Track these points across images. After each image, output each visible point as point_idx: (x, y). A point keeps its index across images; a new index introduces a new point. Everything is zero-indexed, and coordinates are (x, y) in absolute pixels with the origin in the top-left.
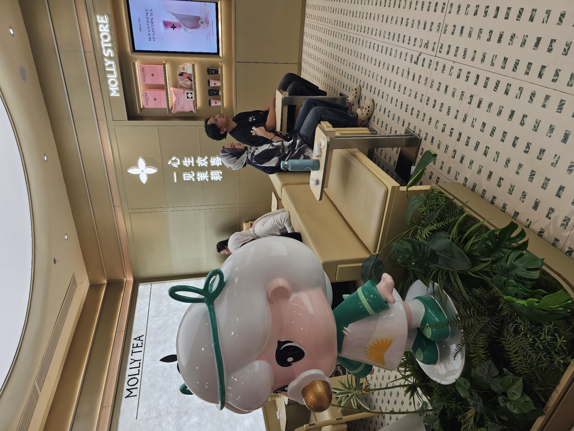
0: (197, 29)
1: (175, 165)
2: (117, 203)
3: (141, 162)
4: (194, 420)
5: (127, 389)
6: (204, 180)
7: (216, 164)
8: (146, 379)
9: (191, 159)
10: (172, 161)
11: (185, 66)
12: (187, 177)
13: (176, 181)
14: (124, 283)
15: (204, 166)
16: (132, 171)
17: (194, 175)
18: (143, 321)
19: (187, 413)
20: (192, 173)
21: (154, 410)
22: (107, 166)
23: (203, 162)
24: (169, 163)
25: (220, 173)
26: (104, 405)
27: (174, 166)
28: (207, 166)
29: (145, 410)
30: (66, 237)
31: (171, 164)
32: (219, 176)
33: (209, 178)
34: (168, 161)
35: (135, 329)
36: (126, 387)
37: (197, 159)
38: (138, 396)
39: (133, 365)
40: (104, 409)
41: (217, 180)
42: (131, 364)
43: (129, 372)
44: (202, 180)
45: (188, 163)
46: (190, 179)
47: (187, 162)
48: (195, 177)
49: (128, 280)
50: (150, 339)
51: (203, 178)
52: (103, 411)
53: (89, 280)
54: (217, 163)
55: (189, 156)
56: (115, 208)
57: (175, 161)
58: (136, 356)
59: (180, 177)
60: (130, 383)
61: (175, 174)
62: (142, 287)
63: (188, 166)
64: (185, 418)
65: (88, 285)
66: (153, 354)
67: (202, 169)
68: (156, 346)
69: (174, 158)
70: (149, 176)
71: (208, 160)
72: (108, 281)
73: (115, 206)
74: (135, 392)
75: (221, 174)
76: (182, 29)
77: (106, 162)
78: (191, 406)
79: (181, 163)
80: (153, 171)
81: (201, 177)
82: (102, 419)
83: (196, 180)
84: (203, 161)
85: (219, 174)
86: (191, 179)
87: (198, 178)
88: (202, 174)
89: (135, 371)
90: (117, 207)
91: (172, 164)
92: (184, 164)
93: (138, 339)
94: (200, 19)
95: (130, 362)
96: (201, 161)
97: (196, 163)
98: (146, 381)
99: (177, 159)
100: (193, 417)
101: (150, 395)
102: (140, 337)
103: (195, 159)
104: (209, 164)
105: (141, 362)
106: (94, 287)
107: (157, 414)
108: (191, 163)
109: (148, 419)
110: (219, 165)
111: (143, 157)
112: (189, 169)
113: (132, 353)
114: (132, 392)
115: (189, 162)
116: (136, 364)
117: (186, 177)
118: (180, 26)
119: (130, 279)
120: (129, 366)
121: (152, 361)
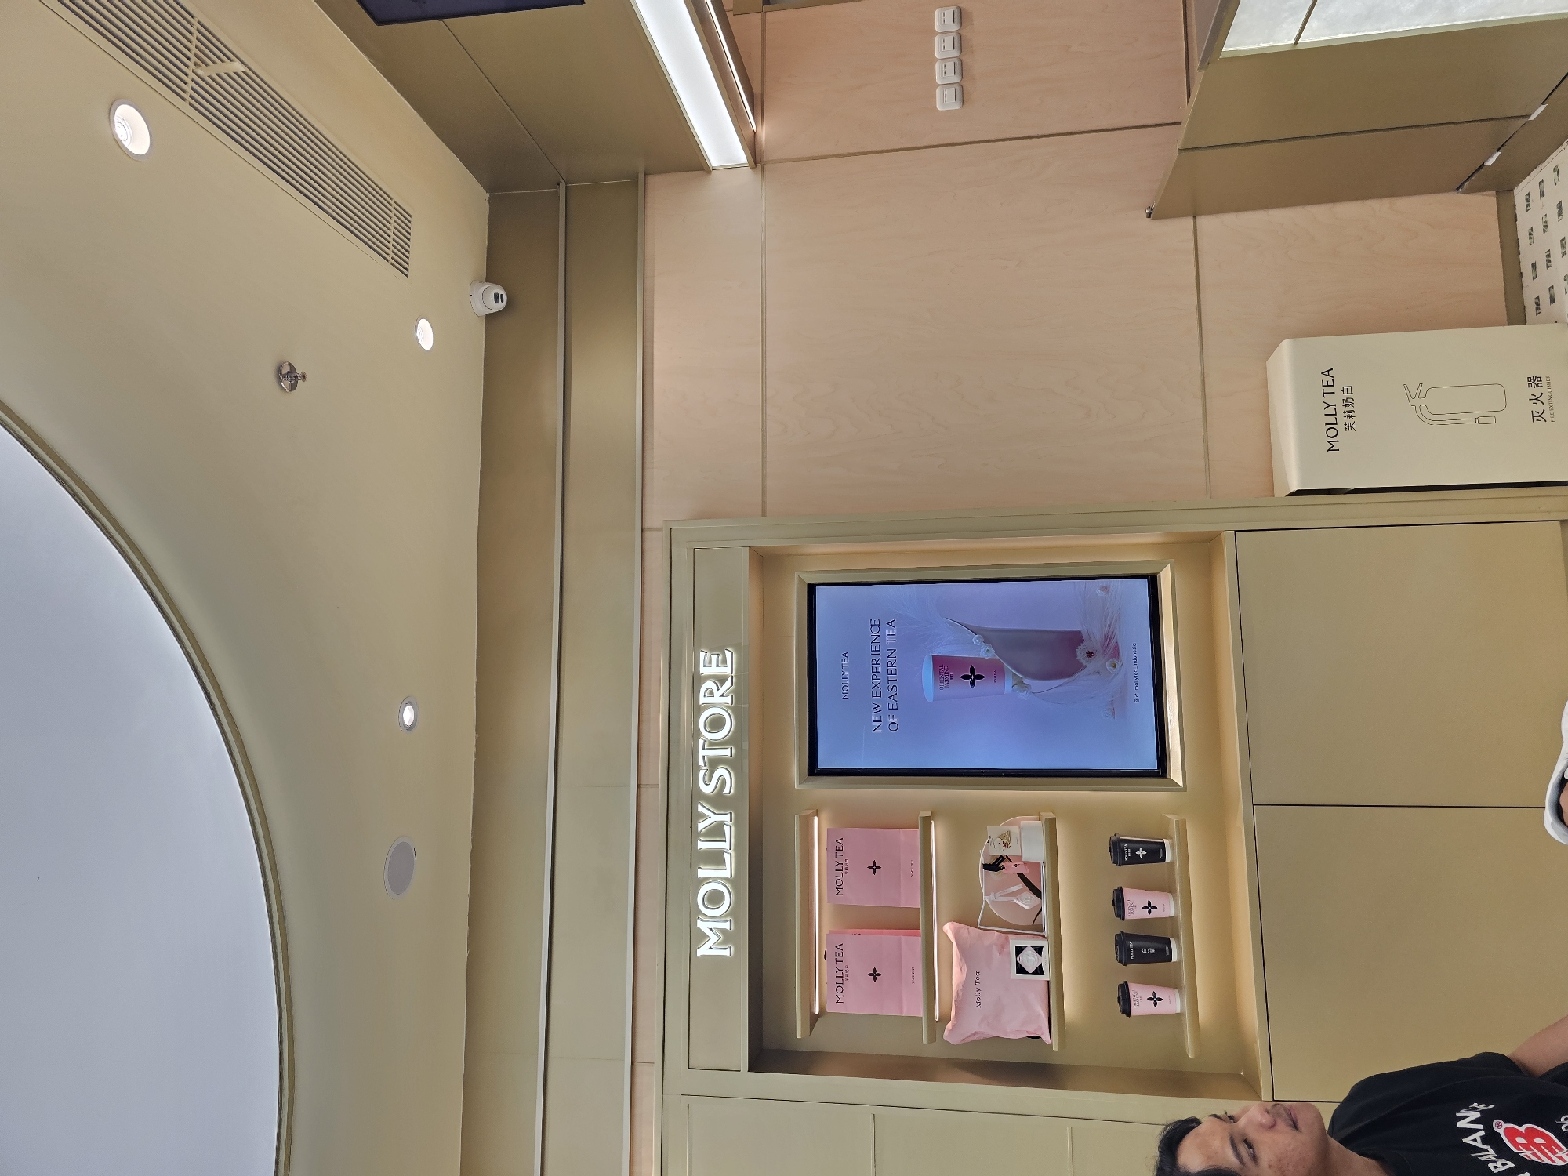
0: (1070, 679)
11: (1014, 830)
76: (1008, 685)
94: (1082, 640)
118: (997, 671)
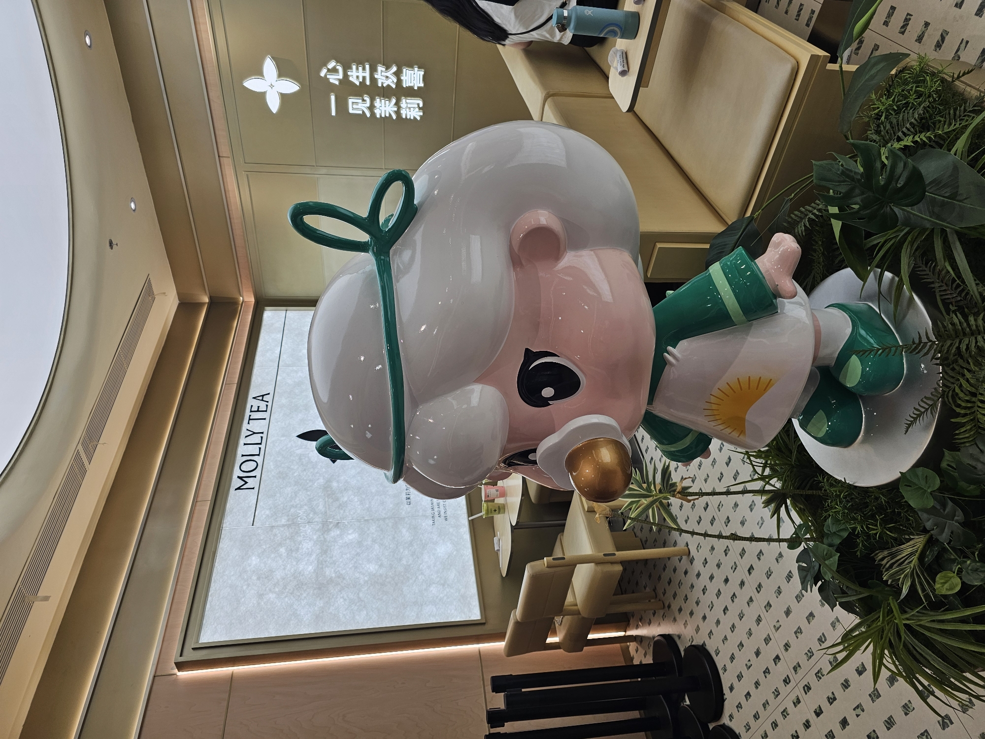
1: (334, 79)
2: (225, 150)
3: (269, 67)
4: (350, 537)
5: (239, 477)
6: (387, 115)
7: (412, 85)
8: (271, 463)
9: (364, 69)
10: (329, 70)
12: (357, 106)
13: (334, 113)
14: (239, 304)
15: (389, 86)
16: (252, 84)
17: (368, 104)
18: (270, 370)
19: (339, 524)
20: (365, 98)
21: (283, 514)
22: (206, 72)
23: (387, 77)
24: (322, 74)
25: (418, 104)
26: (199, 499)
27: (331, 81)
28: (394, 86)
29: (268, 512)
30: (133, 206)
31: (326, 75)
32: (417, 109)
33: (398, 113)
34: (320, 70)
35: (256, 381)
36: (237, 472)
37: (376, 70)
38: (256, 489)
39: (250, 440)
40: (198, 504)
41: (412, 118)
42: (246, 437)
43: (242, 450)
44: (383, 116)
45: (358, 77)
46: (361, 112)
47: (358, 74)
48: (372, 108)
49: (246, 300)
50: (281, 400)
51: (385, 111)
52: (197, 508)
53: (179, 294)
54: (415, 82)
55: (360, 63)
56: (221, 159)
57: (334, 70)
58: (255, 426)
59: (342, 105)
60: (244, 467)
61: (333, 98)
62: (270, 315)
63: (358, 84)
64: (335, 533)
65: (177, 302)
66: (285, 424)
67: (386, 93)
68: (290, 414)
69: (332, 64)
70: (283, 97)
71: (398, 74)
72: (211, 298)
73: (221, 155)
74: (251, 482)
75: (421, 105)
77: (204, 63)
78: (348, 514)
79: (346, 76)
80: (290, 87)
81: (383, 109)
82: (194, 519)
83: (373, 114)
84: (388, 74)
85: (417, 106)
86: (363, 112)
87: (376, 111)
88: (385, 103)
89: (254, 450)
90: (224, 158)
91: (328, 77)
92: (351, 79)
93: (261, 398)
95: (244, 432)
96: (383, 74)
97: (373, 80)
98: (272, 467)
99: (338, 67)
100: (350, 532)
101: (277, 489)
102: (263, 396)
103: (373, 70)
104: (399, 81)
105: (264, 436)
106: (187, 307)
107: (288, 520)
108: (364, 78)
109: (273, 527)
110: (419, 88)
111: (272, 57)
112: (360, 90)
113: (250, 419)
114: (246, 483)
115: (361, 74)
116: (256, 439)
117: (354, 106)
119: (248, 299)
120: (242, 440)
121: (283, 436)
